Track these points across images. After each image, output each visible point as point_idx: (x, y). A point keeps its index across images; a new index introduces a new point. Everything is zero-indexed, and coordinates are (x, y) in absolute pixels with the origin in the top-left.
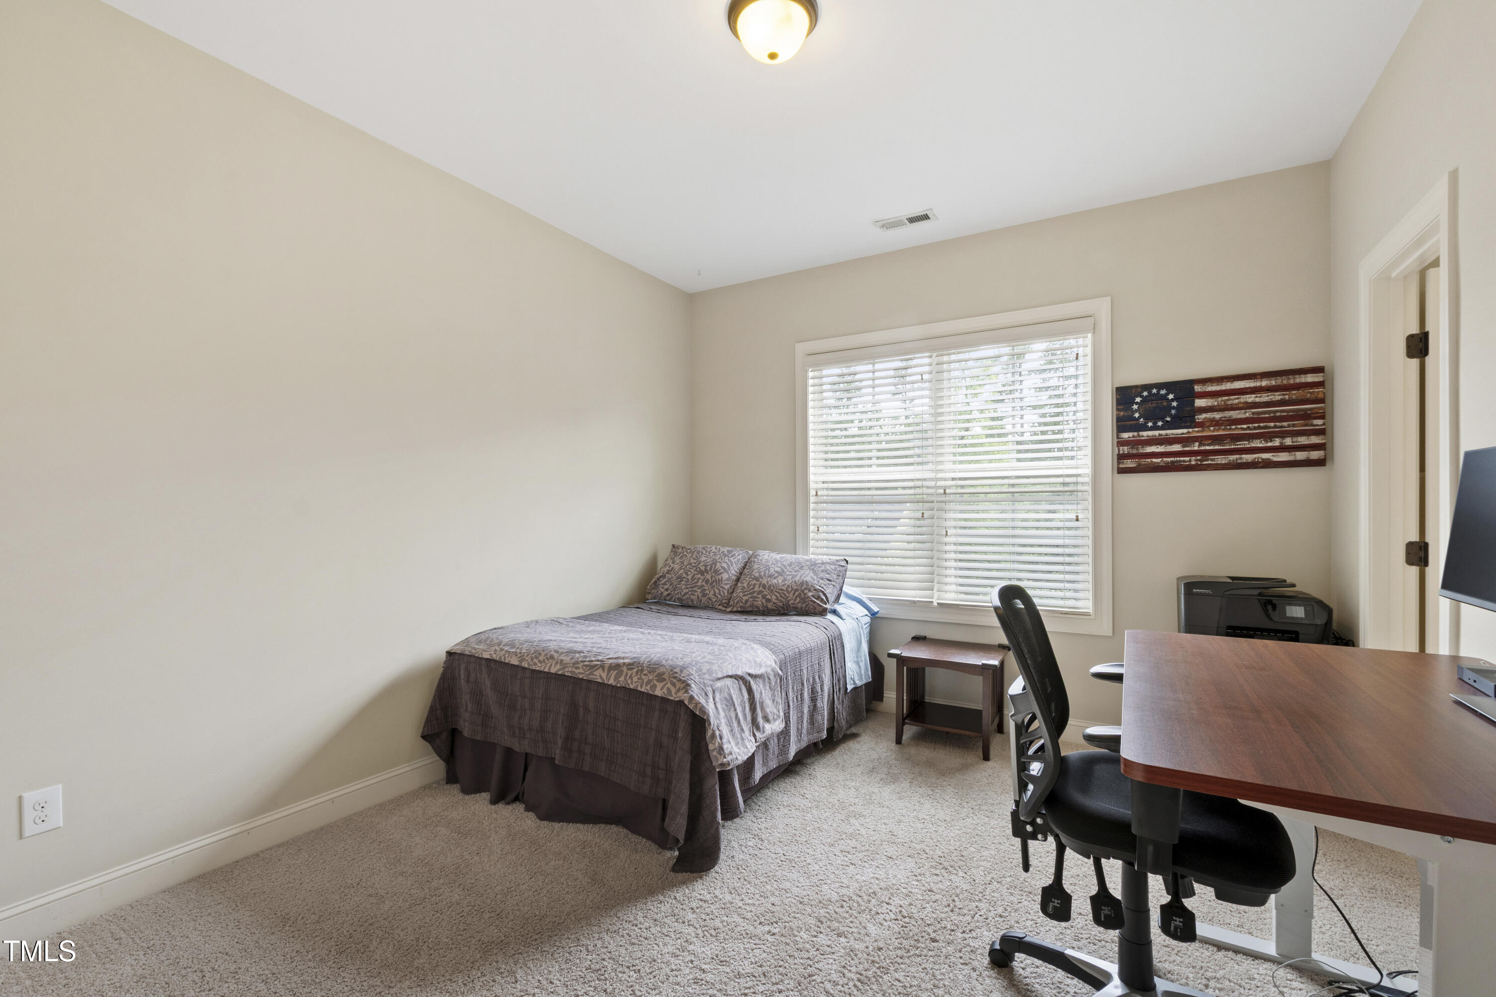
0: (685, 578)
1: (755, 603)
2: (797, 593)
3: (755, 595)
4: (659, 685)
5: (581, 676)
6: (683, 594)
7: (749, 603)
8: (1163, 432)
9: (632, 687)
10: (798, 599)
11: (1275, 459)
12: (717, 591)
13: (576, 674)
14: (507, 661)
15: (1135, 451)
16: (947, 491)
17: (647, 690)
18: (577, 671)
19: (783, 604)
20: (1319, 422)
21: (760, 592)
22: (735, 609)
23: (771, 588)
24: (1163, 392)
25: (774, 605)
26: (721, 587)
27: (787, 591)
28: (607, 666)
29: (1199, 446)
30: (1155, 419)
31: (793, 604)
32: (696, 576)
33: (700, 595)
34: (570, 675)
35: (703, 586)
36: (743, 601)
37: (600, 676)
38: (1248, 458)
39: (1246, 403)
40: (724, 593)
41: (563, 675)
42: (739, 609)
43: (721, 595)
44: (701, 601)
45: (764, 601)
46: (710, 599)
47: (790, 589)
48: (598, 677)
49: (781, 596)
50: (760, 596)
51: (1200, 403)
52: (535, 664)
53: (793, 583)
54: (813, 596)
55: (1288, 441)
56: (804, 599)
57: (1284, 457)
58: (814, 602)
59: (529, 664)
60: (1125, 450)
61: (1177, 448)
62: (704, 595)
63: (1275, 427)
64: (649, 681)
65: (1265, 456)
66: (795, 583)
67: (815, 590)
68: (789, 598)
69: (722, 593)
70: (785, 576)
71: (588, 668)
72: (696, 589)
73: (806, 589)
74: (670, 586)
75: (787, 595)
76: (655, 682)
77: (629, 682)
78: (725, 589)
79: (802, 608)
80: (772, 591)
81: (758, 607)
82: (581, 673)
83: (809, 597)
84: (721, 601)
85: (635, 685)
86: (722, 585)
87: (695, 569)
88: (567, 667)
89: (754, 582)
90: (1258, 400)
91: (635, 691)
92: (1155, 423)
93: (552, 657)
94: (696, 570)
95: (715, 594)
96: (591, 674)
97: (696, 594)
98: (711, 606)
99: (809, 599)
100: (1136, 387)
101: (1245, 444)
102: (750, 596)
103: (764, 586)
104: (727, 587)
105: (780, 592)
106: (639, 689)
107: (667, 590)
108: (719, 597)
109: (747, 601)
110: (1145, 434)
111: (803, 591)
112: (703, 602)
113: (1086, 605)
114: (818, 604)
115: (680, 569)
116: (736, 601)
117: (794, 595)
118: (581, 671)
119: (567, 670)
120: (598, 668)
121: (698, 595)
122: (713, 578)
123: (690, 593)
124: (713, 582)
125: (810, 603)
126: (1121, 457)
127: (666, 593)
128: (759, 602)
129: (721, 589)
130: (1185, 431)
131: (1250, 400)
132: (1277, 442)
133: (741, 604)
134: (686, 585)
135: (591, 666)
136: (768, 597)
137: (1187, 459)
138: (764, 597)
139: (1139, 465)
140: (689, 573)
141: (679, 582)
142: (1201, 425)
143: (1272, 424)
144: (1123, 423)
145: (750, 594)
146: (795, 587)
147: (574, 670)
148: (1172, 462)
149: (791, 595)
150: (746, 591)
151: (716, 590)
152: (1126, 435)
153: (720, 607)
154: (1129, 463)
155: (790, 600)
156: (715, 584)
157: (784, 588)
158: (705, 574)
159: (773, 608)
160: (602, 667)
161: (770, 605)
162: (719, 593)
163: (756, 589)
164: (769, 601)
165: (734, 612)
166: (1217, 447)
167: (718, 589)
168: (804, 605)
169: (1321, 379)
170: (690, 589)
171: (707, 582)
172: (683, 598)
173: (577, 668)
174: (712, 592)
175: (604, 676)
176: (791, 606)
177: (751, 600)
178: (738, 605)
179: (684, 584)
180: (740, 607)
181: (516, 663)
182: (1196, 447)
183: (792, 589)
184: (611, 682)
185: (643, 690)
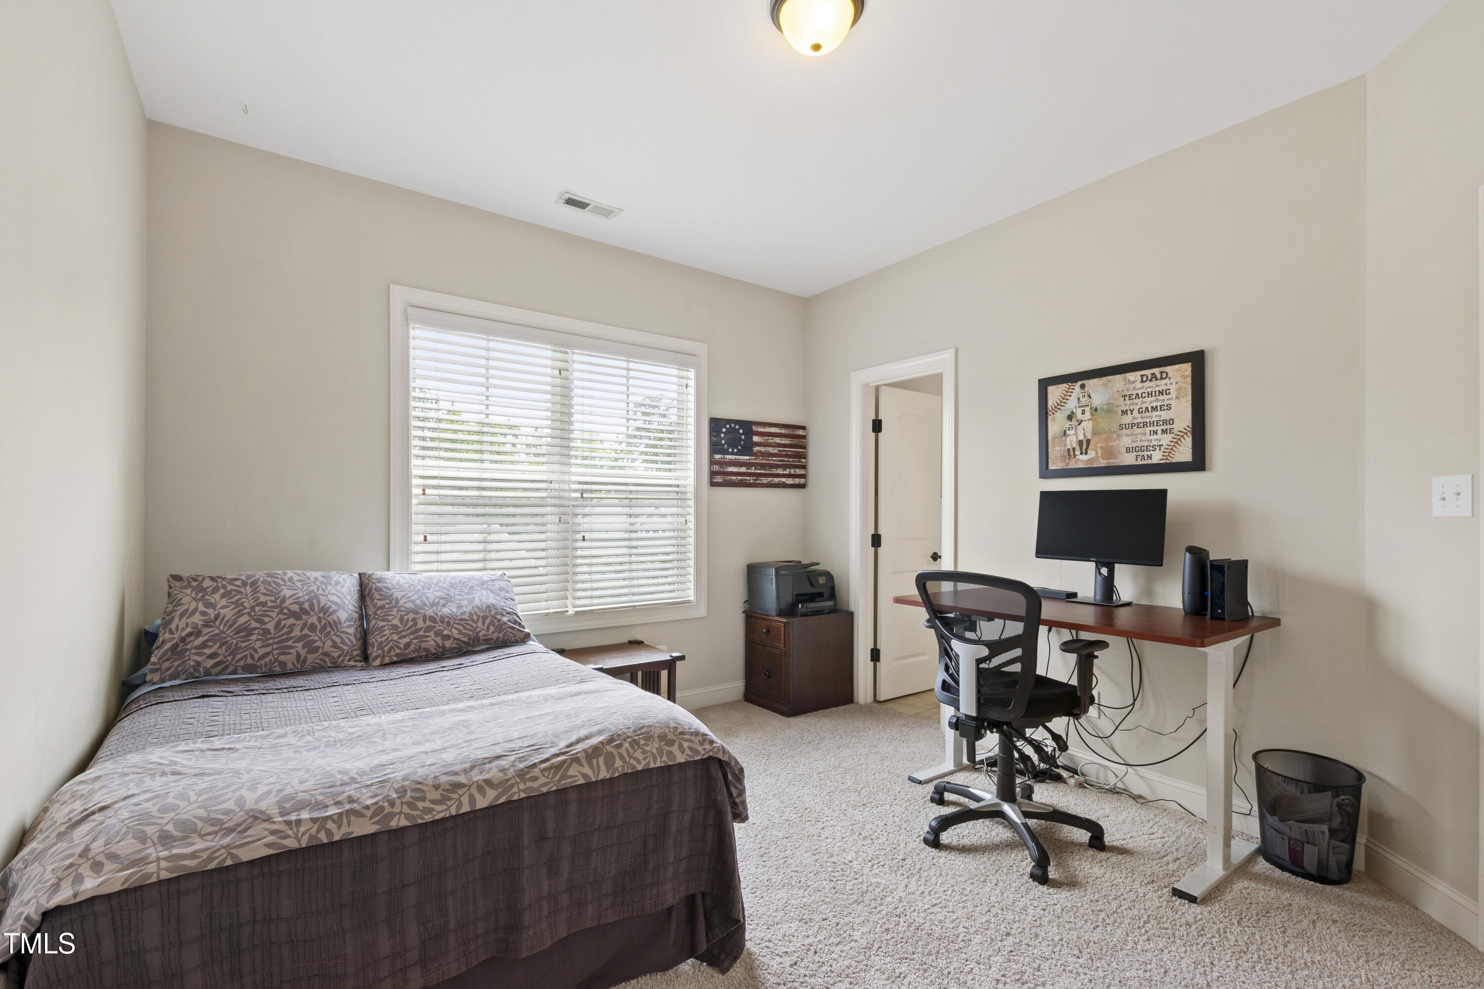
0: (256, 628)
1: (423, 645)
2: (488, 621)
3: (422, 633)
4: (675, 749)
5: (545, 790)
6: (257, 656)
7: (412, 647)
8: (737, 457)
9: (640, 768)
10: (492, 629)
11: (787, 482)
12: (338, 640)
13: (537, 789)
14: (337, 838)
15: (722, 470)
16: (585, 495)
17: (665, 762)
18: (535, 785)
19: (469, 639)
20: (803, 460)
21: (428, 629)
22: (387, 660)
23: (447, 621)
24: (737, 427)
25: (455, 642)
26: (342, 632)
27: (473, 620)
28: (582, 756)
29: (755, 469)
30: (733, 447)
31: (484, 635)
32: (283, 623)
33: (303, 652)
34: (523, 795)
35: (307, 636)
36: (402, 646)
37: (577, 775)
38: (776, 480)
39: (776, 443)
40: (352, 642)
41: (509, 803)
42: (395, 659)
43: (346, 644)
44: (305, 659)
45: (439, 639)
46: (326, 654)
47: (475, 618)
48: (580, 777)
49: (465, 629)
50: (431, 634)
51: (756, 439)
52: (428, 811)
53: (475, 609)
54: (509, 621)
55: (792, 471)
56: (501, 627)
57: (790, 481)
58: (513, 628)
59: (407, 816)
60: (716, 468)
61: (743, 470)
62: (313, 650)
63: (787, 461)
64: (660, 750)
65: (783, 480)
66: (478, 608)
67: (508, 613)
68: (478, 629)
69: (347, 641)
70: (458, 602)
71: (552, 771)
72: (290, 643)
73: (497, 613)
74: (220, 647)
75: (475, 626)
76: (668, 748)
77: (634, 762)
78: (350, 635)
79: (498, 638)
80: (448, 624)
81: (427, 650)
82: (544, 784)
83: (505, 623)
84: (351, 654)
85: (643, 763)
86: (342, 630)
87: (277, 610)
88: (512, 786)
89: (411, 616)
90: (781, 442)
91: (648, 771)
92: (733, 450)
93: (457, 786)
94: (281, 612)
95: (335, 645)
96: (564, 777)
97: (293, 651)
98: (329, 664)
99: (507, 626)
100: (722, 420)
101: (774, 471)
102: (412, 637)
103: (432, 619)
104: (351, 631)
105: (462, 622)
106: (652, 766)
107: (212, 656)
108: (346, 648)
109: (407, 645)
110: (728, 457)
111: (494, 617)
112: (308, 662)
113: (691, 595)
114: (518, 630)
115: (239, 614)
116: (386, 649)
117: (484, 623)
118: (542, 780)
119: (515, 789)
120: (571, 764)
121: (298, 652)
122: (323, 622)
123: (275, 652)
124: (324, 628)
125: (509, 630)
126: (713, 474)
127: (210, 663)
128: (431, 642)
129: (343, 635)
130: (748, 458)
131: (777, 441)
132: (787, 472)
133: (398, 651)
134: (263, 641)
135: (555, 767)
136: (446, 632)
137: (749, 478)
138: (437, 634)
139: (724, 480)
140: (266, 619)
141: (242, 637)
142: (755, 454)
143: (786, 459)
144: (715, 448)
145: (411, 633)
146: (482, 614)
147: (529, 784)
148: (742, 480)
149: (480, 624)
150: (402, 631)
151: (334, 638)
152: (717, 457)
153: (352, 663)
154: (719, 479)
155: (480, 631)
156: (329, 629)
157: (466, 617)
158: (304, 617)
159: (454, 646)
160: (575, 760)
161: (448, 644)
162: (343, 642)
163: (421, 624)
164: (448, 637)
165: (386, 665)
166: (763, 472)
167: (338, 636)
168: (501, 635)
169: (804, 434)
170: (275, 646)
171: (313, 628)
172: (258, 664)
173: (534, 779)
174: (329, 643)
175: (587, 770)
176: (482, 638)
177: (415, 641)
178: (392, 653)
179: (258, 640)
180: (396, 655)
181: (372, 829)
182: (753, 470)
183: (478, 616)
184: (604, 774)
185: (658, 765)
